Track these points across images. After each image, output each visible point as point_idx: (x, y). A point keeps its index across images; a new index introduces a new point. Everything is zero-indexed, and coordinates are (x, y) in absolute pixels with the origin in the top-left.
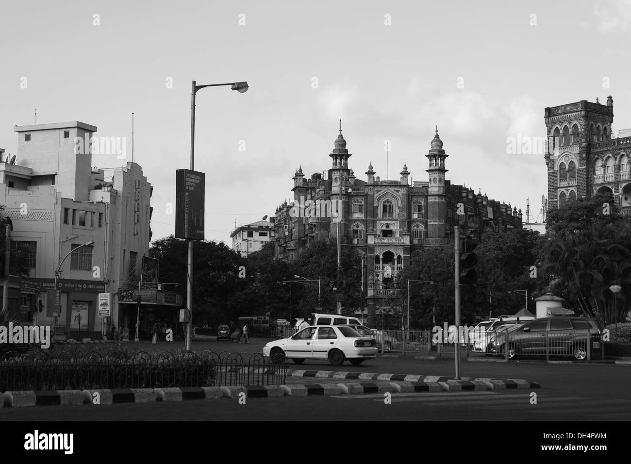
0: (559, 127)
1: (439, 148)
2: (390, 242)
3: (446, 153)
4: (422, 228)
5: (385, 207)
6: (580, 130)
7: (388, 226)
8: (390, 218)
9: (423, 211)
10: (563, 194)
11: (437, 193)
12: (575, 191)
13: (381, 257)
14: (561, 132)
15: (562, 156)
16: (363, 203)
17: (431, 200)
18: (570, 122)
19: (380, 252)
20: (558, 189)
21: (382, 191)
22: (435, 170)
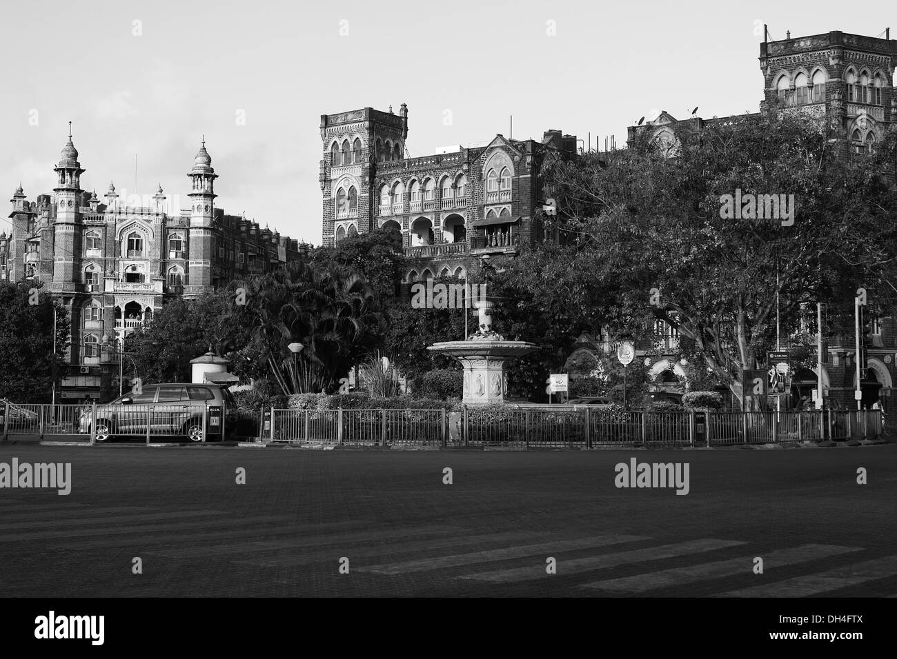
0: (338, 142)
1: (205, 165)
2: (136, 289)
3: (216, 172)
4: (181, 271)
5: (130, 242)
6: (363, 146)
7: (134, 269)
8: (138, 257)
9: (183, 249)
10: (341, 230)
11: (202, 226)
12: (355, 225)
13: (123, 310)
14: (340, 147)
15: (341, 178)
16: (100, 236)
17: (194, 234)
18: (351, 135)
19: (121, 303)
20: (335, 222)
21: (127, 221)
22: (200, 195)
